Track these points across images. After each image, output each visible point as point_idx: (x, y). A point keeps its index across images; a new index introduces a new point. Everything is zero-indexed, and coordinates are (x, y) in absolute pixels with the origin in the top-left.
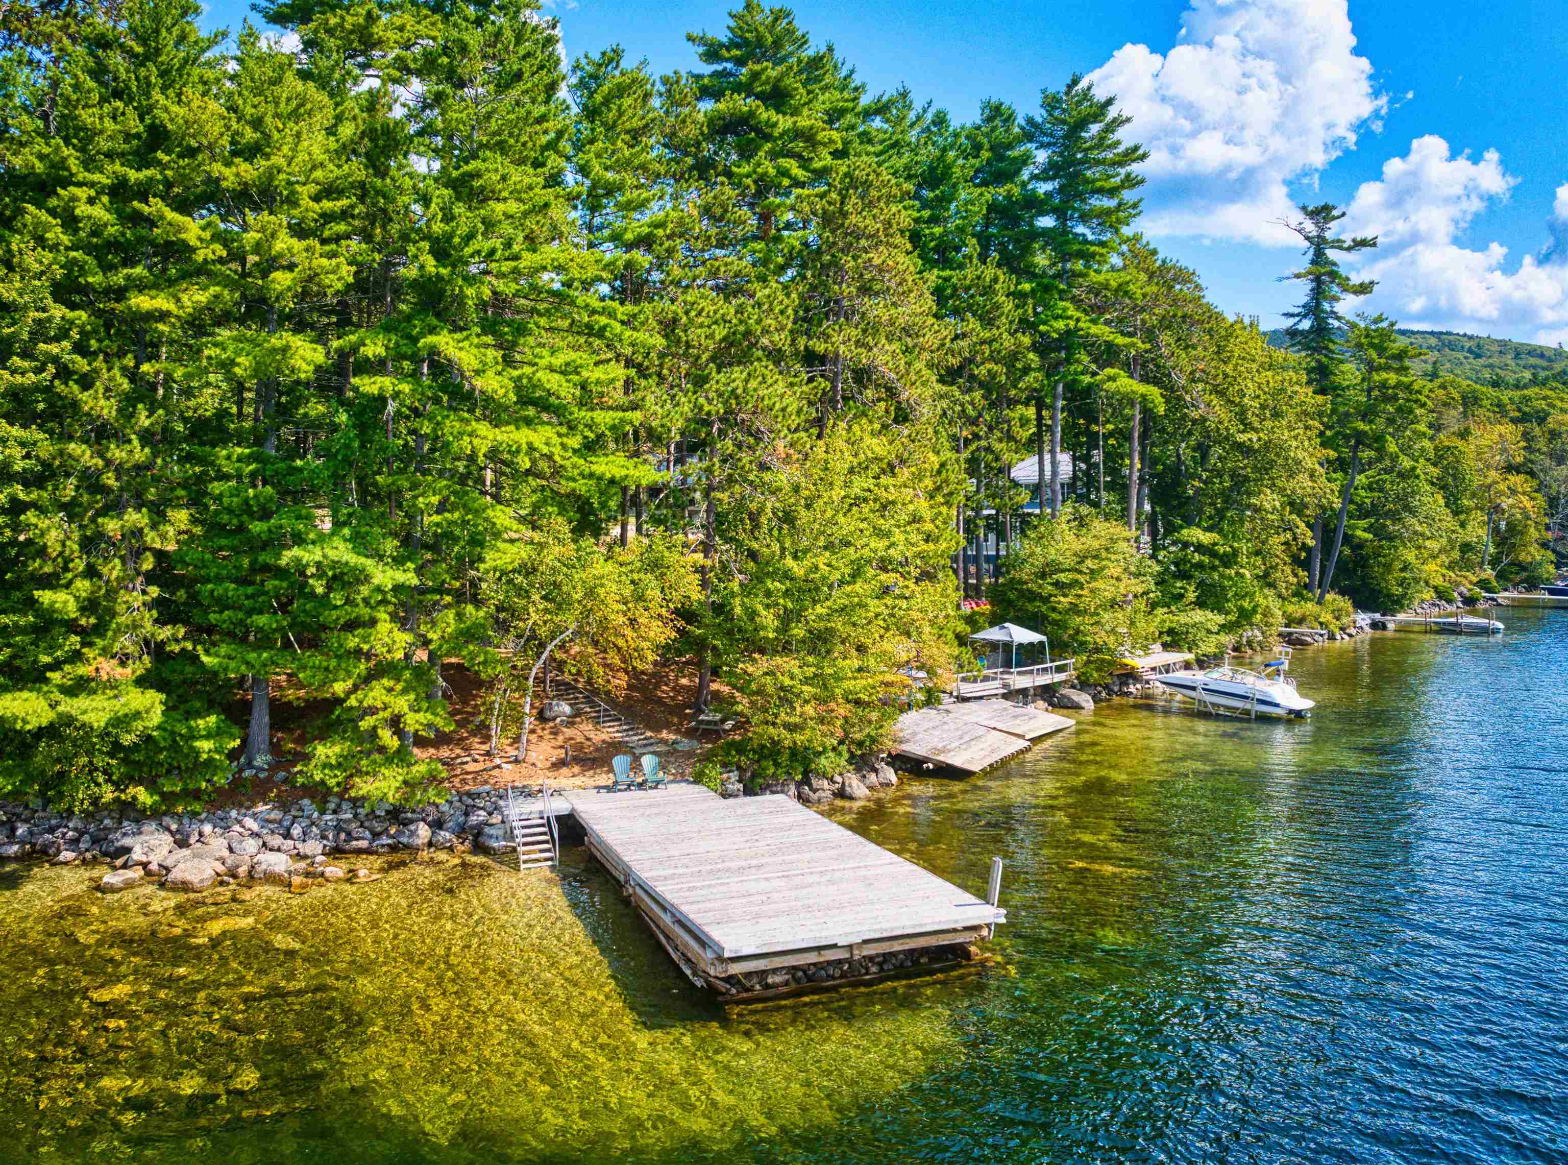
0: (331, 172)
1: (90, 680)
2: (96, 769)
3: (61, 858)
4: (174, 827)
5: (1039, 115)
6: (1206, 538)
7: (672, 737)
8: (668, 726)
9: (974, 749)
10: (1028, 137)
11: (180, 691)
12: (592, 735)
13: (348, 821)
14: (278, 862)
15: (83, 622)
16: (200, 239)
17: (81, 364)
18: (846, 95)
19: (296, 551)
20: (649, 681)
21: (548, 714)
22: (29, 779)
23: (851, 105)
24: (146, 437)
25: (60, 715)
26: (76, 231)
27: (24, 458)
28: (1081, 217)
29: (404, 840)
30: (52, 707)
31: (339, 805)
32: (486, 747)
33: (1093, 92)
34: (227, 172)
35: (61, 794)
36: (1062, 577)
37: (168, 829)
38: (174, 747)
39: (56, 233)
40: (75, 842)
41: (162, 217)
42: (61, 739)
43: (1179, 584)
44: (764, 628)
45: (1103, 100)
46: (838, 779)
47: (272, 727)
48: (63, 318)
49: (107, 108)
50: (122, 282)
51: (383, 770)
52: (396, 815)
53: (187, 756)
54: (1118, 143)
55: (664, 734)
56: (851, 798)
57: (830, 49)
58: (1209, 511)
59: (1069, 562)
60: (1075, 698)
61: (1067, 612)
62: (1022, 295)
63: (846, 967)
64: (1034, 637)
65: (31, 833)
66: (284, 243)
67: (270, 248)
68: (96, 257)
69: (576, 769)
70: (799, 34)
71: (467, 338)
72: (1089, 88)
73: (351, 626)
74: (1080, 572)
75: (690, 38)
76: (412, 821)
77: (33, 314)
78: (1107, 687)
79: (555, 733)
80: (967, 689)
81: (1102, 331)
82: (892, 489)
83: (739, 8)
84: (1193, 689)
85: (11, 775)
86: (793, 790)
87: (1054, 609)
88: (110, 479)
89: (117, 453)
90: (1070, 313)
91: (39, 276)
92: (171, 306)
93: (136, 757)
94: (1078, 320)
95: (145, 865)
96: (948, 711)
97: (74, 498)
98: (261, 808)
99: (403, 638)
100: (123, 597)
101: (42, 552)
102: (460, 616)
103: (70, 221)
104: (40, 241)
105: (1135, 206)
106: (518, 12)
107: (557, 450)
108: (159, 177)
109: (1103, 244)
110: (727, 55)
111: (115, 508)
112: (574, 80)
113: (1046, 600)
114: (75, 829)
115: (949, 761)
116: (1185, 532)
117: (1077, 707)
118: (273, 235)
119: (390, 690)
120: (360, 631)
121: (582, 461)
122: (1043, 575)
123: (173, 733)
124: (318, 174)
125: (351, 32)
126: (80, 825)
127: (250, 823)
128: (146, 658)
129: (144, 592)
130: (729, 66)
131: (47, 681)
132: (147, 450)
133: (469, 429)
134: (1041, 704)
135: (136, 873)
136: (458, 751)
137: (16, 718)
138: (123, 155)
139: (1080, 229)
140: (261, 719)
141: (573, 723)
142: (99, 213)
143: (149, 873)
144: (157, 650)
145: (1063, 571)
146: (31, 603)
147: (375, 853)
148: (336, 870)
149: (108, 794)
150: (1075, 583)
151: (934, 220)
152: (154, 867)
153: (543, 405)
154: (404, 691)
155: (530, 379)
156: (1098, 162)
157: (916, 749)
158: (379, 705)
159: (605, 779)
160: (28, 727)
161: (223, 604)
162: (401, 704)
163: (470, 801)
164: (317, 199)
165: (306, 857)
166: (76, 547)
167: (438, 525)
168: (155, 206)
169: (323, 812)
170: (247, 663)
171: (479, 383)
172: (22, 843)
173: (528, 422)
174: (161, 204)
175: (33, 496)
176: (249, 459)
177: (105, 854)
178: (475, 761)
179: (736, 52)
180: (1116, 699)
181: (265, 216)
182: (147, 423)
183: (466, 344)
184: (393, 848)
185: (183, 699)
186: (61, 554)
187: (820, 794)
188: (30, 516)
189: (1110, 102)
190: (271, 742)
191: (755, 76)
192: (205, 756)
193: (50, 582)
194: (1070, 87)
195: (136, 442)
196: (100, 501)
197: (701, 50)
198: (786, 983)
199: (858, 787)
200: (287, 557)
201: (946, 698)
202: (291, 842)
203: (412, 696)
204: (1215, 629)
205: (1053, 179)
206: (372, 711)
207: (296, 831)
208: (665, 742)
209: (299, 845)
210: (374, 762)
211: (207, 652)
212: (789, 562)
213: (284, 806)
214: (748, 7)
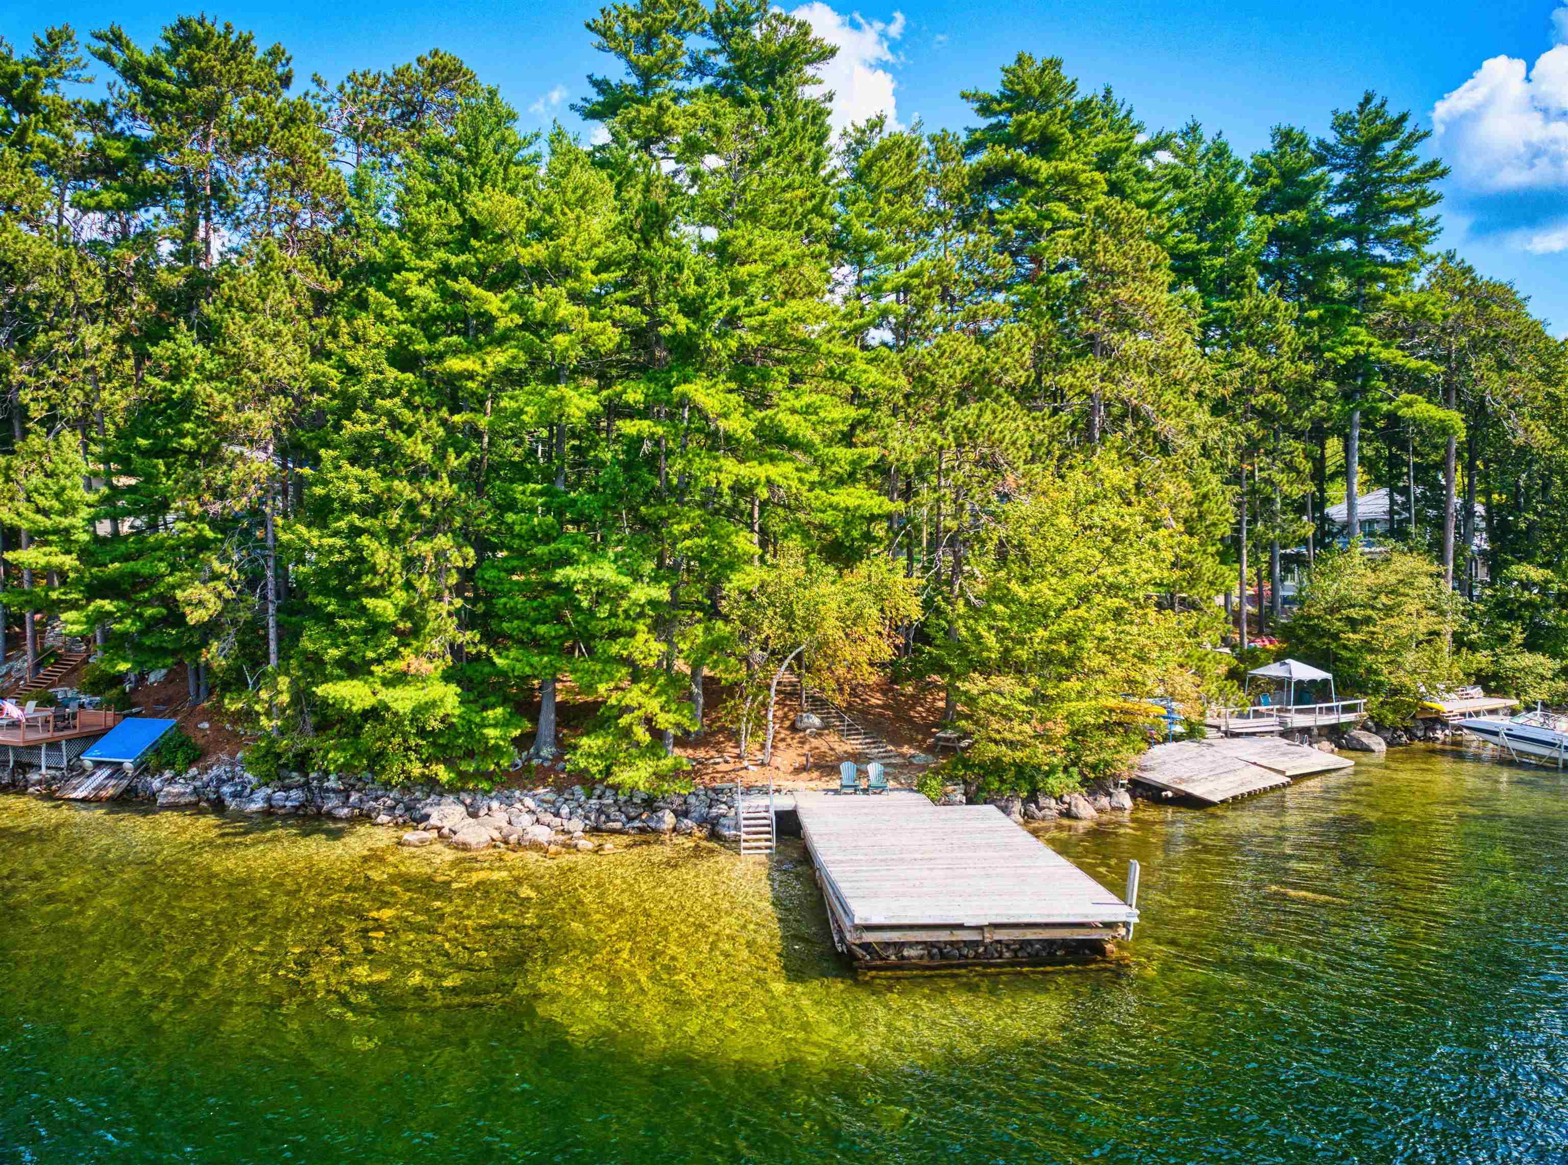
0: (608, 248)
1: (405, 674)
2: (410, 748)
3: (379, 820)
4: (468, 801)
5: (1331, 138)
6: (1536, 574)
7: (912, 751)
8: (910, 742)
9: (1223, 781)
10: (1321, 161)
11: (481, 688)
12: (836, 746)
13: (608, 806)
14: (542, 834)
15: (401, 625)
16: (500, 309)
17: (407, 416)
18: (1120, 136)
19: (568, 570)
20: (906, 702)
21: (799, 725)
22: (358, 754)
23: (1124, 145)
24: (454, 477)
25: (380, 701)
26: (410, 309)
27: (361, 492)
28: (1376, 238)
29: (653, 825)
30: (374, 694)
31: (604, 793)
32: (737, 751)
33: (1387, 107)
34: (523, 251)
35: (383, 768)
36: (1354, 613)
37: (463, 803)
38: (470, 733)
39: (393, 311)
40: (392, 808)
41: (469, 293)
42: (383, 720)
43: (1505, 625)
44: (989, 650)
45: (1396, 117)
46: (1067, 799)
47: (558, 724)
48: (396, 379)
49: (433, 205)
50: (442, 348)
51: (638, 762)
52: (650, 804)
53: (479, 741)
54: (1413, 160)
55: (905, 749)
56: (1076, 818)
57: (1108, 92)
58: (1546, 545)
59: (1361, 596)
60: (1365, 740)
61: (1359, 650)
62: (1310, 323)
63: (981, 950)
64: (1318, 674)
65: (361, 800)
66: (566, 310)
67: (554, 315)
68: (423, 329)
69: (815, 774)
70: (1068, 81)
71: (714, 385)
72: (1383, 105)
73: (614, 635)
74: (1373, 608)
75: (964, 96)
76: (662, 808)
77: (372, 376)
78: (1407, 730)
79: (802, 743)
80: (1236, 724)
81: (1393, 355)
82: (1127, 518)
83: (1011, 63)
84: (1496, 734)
85: (344, 750)
86: (1017, 806)
87: (1345, 647)
88: (425, 510)
89: (431, 489)
90: (1360, 338)
91: (378, 345)
92: (477, 367)
93: (441, 741)
94: (1370, 345)
95: (439, 829)
96: (1211, 745)
97: (399, 526)
98: (541, 790)
99: (658, 647)
100: (432, 605)
101: (373, 570)
102: (707, 630)
103: (405, 302)
104: (380, 317)
105: (1432, 223)
106: (790, 90)
107: (795, 484)
108: (473, 260)
109: (1401, 265)
110: (998, 108)
111: (429, 534)
112: (843, 147)
113: (1335, 637)
114: (394, 799)
115: (1189, 790)
116: (1514, 568)
117: (1367, 750)
118: (556, 304)
119: (647, 693)
120: (622, 640)
121: (824, 493)
122: (1332, 611)
123: (469, 721)
124: (598, 251)
125: (646, 123)
126: (398, 796)
127: (530, 802)
128: (449, 657)
129: (451, 603)
130: (1002, 118)
131: (371, 673)
132: (455, 486)
133: (717, 465)
134: (1326, 745)
135: (434, 834)
136: (713, 753)
137: (344, 699)
138: (446, 244)
139: (1378, 251)
140: (548, 717)
141: (821, 735)
142: (426, 293)
143: (441, 836)
144: (456, 650)
145: (1353, 606)
146: (363, 609)
147: (627, 833)
148: (587, 843)
149: (416, 769)
150: (1368, 620)
151: (1214, 252)
152: (445, 831)
153: (793, 444)
154: (658, 694)
155: (772, 420)
156: (1393, 181)
157: (1157, 777)
158: (635, 704)
159: (835, 784)
160: (354, 708)
161: (513, 614)
162: (653, 705)
163: (713, 795)
164: (595, 272)
165: (569, 832)
166: (397, 564)
167: (688, 549)
168: (463, 284)
169: (589, 798)
170: (531, 666)
171: (722, 424)
172: (354, 807)
173: (772, 459)
174: (468, 282)
175: (368, 524)
176: (541, 494)
177: (414, 820)
178: (727, 762)
179: (1006, 105)
180: (1418, 745)
181: (548, 288)
182: (456, 463)
183: (712, 391)
184: (642, 830)
185: (481, 695)
186: (386, 571)
187: (1046, 812)
188: (364, 540)
189: (1403, 118)
190: (556, 736)
191: (1021, 126)
192: (492, 742)
193: (375, 593)
194: (1362, 106)
195: (446, 480)
196: (420, 528)
197: (976, 105)
198: (921, 957)
199: (1085, 809)
200: (559, 575)
201: (1211, 733)
202: (558, 820)
203: (664, 698)
204: (1549, 674)
205: (1346, 201)
206: (629, 709)
207: (565, 811)
208: (903, 755)
209: (565, 822)
210: (630, 755)
211: (499, 654)
212: (1014, 586)
213: (559, 791)
214: (1020, 60)
